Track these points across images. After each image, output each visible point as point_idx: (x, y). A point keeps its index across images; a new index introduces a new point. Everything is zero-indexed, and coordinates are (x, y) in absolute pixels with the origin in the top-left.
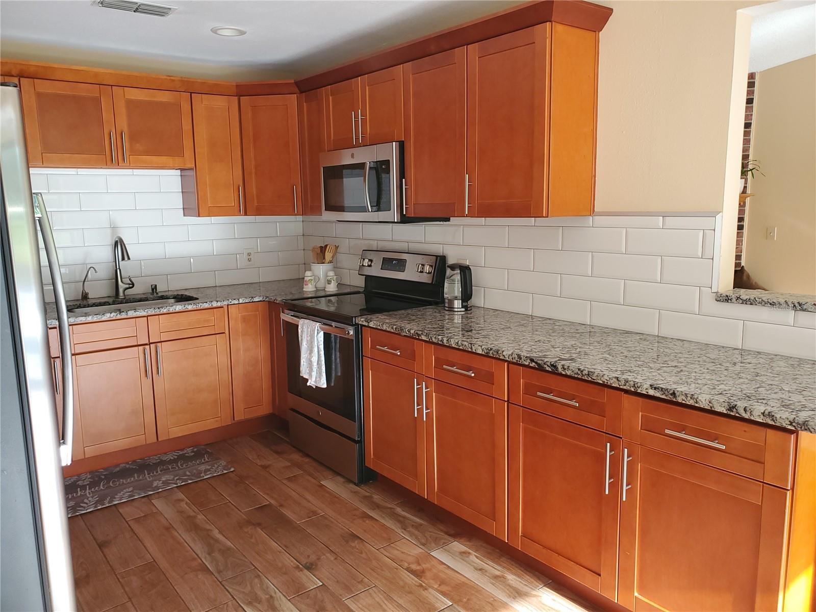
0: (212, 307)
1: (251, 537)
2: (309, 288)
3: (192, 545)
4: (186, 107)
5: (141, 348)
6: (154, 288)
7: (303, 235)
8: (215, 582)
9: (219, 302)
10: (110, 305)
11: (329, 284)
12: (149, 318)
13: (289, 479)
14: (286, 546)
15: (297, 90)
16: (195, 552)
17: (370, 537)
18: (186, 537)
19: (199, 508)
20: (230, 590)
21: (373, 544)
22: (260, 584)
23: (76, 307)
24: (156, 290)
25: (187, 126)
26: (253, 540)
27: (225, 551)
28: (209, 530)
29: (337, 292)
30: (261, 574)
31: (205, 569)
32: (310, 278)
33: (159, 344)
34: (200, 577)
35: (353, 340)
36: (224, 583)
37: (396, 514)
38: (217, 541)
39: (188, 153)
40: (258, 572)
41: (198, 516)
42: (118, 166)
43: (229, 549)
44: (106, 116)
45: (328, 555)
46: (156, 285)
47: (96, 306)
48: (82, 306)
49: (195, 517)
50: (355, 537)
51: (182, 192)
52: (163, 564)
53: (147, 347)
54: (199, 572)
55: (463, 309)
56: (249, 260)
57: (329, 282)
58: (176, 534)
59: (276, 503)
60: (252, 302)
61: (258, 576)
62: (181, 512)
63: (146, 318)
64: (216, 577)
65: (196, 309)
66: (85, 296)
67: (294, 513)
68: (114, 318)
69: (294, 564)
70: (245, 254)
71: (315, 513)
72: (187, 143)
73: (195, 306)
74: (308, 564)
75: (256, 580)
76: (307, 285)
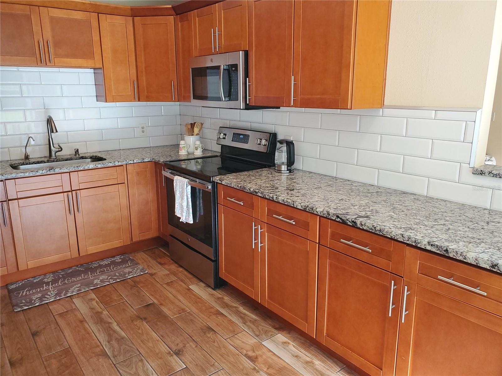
0: (114, 165)
1: (139, 329)
2: (183, 153)
3: (97, 334)
4: (95, 24)
5: (65, 194)
6: (77, 151)
7: (180, 115)
8: (111, 365)
9: (120, 163)
10: (45, 163)
11: (196, 150)
12: (70, 173)
13: (168, 284)
14: (162, 336)
15: (173, 13)
16: (99, 341)
17: (221, 329)
18: (93, 327)
19: (105, 306)
21: (222, 335)
22: (142, 367)
23: (21, 164)
24: (78, 152)
25: (96, 38)
26: (140, 331)
27: (120, 340)
28: (110, 323)
29: (202, 156)
30: (143, 359)
31: (104, 354)
32: (183, 146)
33: (78, 191)
34: (100, 360)
35: (210, 193)
36: (117, 365)
37: (239, 311)
38: (115, 331)
39: (98, 57)
40: (142, 357)
41: (104, 312)
42: (46, 65)
43: (123, 338)
44: (36, 28)
45: (191, 343)
46: (78, 149)
47: (35, 164)
48: (25, 164)
49: (101, 313)
50: (210, 329)
51: (95, 85)
52: (76, 350)
53: (70, 193)
54: (100, 357)
55: (288, 172)
56: (143, 132)
57: (197, 149)
58: (87, 326)
59: (157, 302)
60: (143, 162)
61: (141, 360)
62: (92, 309)
63: (69, 173)
64: (112, 361)
65: (103, 167)
66: (27, 157)
67: (170, 310)
68: (45, 174)
69: (167, 350)
70: (140, 128)
71: (184, 310)
72: (97, 50)
73: (103, 165)
74: (177, 351)
75: (140, 364)
76: (182, 150)
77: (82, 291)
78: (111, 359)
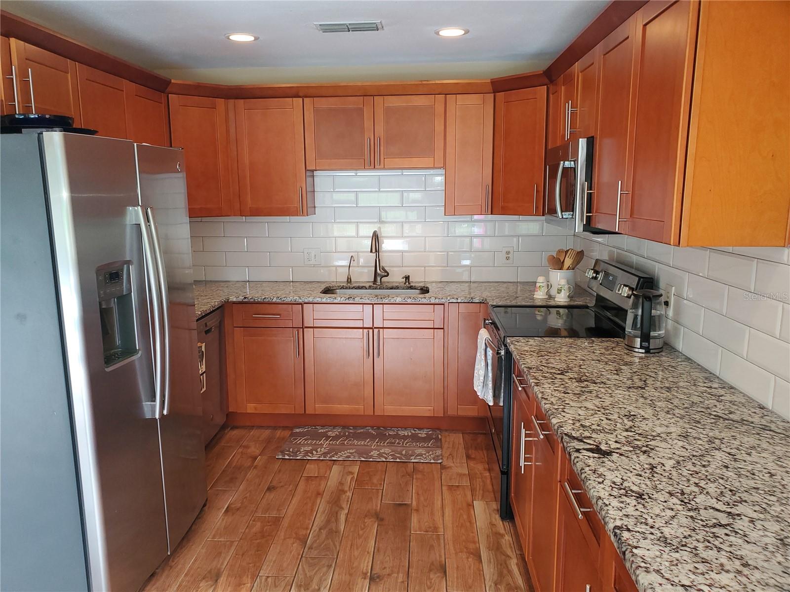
0: (430, 303)
1: (362, 529)
2: (540, 296)
3: (318, 515)
4: (439, 108)
5: (365, 330)
6: (407, 278)
8: (299, 555)
12: (374, 305)
13: (451, 488)
14: (378, 550)
15: (547, 81)
16: (313, 522)
17: (455, 576)
18: (322, 505)
19: (356, 485)
20: (300, 567)
21: (449, 583)
22: (323, 574)
24: (409, 280)
25: (439, 127)
26: (361, 532)
27: (333, 533)
28: (342, 509)
30: (333, 565)
31: (303, 541)
32: (541, 284)
33: (381, 330)
34: (294, 545)
36: (303, 559)
38: (337, 520)
39: (439, 154)
40: (334, 562)
41: (348, 492)
42: (374, 167)
43: (337, 532)
44: (368, 124)
45: (401, 575)
46: (409, 276)
49: (345, 492)
50: (443, 570)
52: (285, 523)
53: (371, 331)
54: (298, 541)
56: (508, 258)
57: (559, 291)
58: (318, 501)
59: (415, 505)
60: (472, 303)
61: (329, 566)
62: (341, 484)
63: (372, 305)
64: (303, 551)
65: (414, 303)
66: (349, 280)
67: (419, 522)
68: (344, 302)
69: (366, 569)
70: (504, 252)
71: (436, 529)
72: (439, 143)
74: (375, 575)
75: (325, 569)
76: (537, 291)
77: (350, 459)
78: (304, 549)
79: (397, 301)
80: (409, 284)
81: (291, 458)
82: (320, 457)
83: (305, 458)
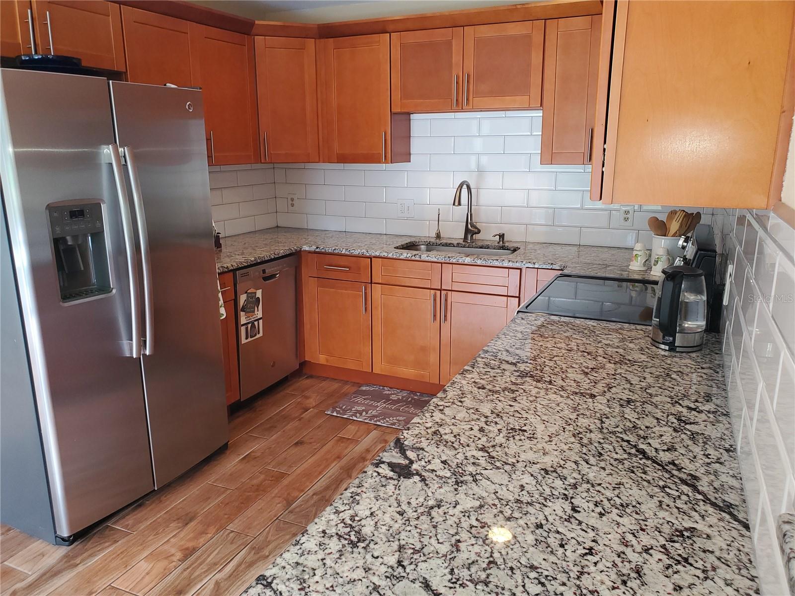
0: (504, 266)
3: (323, 479)
6: (502, 236)
8: (275, 517)
10: (454, 246)
12: (443, 265)
16: (312, 486)
20: (266, 529)
25: (536, 59)
27: (323, 501)
32: (637, 253)
33: (449, 293)
34: (278, 505)
36: (277, 521)
39: (535, 91)
42: (462, 110)
44: (456, 58)
53: (438, 292)
54: (284, 502)
56: (626, 219)
58: (333, 465)
62: (367, 451)
63: (440, 265)
64: (282, 514)
70: (622, 212)
73: (484, 262)
76: (633, 261)
78: (284, 512)
79: (466, 262)
80: (503, 243)
81: (338, 415)
82: (365, 419)
83: (351, 418)
